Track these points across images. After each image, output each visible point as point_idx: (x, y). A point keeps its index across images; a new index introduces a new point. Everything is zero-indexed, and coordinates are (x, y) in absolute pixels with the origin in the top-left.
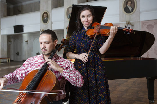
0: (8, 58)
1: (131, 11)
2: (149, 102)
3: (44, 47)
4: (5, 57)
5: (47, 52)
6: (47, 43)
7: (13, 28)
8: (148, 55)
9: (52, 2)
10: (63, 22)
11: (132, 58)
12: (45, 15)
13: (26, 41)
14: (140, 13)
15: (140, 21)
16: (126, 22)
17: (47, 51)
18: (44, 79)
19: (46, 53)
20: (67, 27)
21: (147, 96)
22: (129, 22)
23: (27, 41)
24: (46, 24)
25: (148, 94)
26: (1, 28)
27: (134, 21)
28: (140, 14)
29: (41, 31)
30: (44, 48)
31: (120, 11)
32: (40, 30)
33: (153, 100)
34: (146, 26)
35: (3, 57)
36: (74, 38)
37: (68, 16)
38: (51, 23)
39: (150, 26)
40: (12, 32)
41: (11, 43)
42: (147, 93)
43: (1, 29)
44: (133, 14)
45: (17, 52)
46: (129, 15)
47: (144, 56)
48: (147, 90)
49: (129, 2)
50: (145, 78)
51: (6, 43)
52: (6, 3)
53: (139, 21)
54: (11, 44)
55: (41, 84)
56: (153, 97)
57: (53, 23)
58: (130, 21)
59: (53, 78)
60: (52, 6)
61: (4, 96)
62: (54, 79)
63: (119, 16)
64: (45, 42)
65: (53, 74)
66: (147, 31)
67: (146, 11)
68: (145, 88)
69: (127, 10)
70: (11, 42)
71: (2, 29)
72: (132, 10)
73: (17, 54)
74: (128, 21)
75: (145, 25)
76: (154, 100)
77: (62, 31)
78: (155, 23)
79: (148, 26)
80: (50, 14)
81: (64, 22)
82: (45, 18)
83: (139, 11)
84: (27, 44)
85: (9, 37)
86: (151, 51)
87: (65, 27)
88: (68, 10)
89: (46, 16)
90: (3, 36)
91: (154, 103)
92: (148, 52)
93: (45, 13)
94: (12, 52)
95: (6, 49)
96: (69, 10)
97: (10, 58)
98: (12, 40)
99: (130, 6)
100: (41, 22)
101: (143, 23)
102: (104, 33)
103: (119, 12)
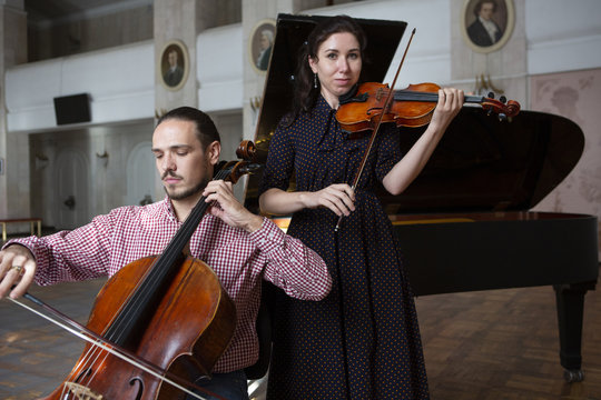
0: (35, 219)
1: (493, 39)
2: (566, 375)
3: (173, 167)
4: (21, 217)
5: (182, 186)
6: (180, 151)
7: (52, 107)
8: (558, 202)
9: (197, 5)
10: (241, 81)
11: (500, 215)
12: (173, 56)
13: (102, 153)
14: (527, 44)
15: (527, 76)
16: (474, 80)
17: (182, 182)
18: (178, 290)
19: (180, 190)
20: (254, 101)
21: (558, 354)
22: (486, 79)
23: (106, 156)
24: (175, 88)
25: (559, 348)
26: (9, 108)
27: (504, 77)
28: (527, 49)
29: (157, 116)
30: (171, 171)
31: (453, 39)
32: (152, 114)
33: (579, 368)
34: (550, 95)
35: (16, 217)
36: (288, 136)
37: (260, 59)
38: (193, 85)
39: (565, 94)
40: (48, 120)
41: (45, 163)
42: (557, 345)
43: (7, 111)
44: (501, 48)
45: (67, 198)
46: (487, 54)
47: (546, 205)
48: (556, 333)
49: (488, 6)
50: (550, 288)
51: (25, 165)
52: (26, 13)
53: (523, 74)
54: (44, 168)
55: (166, 310)
56: (581, 359)
57: (203, 85)
58: (489, 76)
59: (208, 287)
60: (197, 23)
61: (25, 360)
62: (213, 290)
63: (448, 56)
64: (174, 149)
65: (207, 271)
66: (555, 111)
67: (550, 38)
68: (550, 326)
69: (477, 35)
70: (46, 159)
71: (11, 110)
72: (499, 35)
73: (66, 203)
74: (482, 77)
75: (547, 90)
76: (583, 368)
77: (235, 117)
78: (586, 84)
79: (556, 93)
80: (191, 51)
81: (245, 82)
82: (174, 68)
83: (525, 38)
84: (106, 165)
85: (37, 140)
86: (569, 187)
87: (249, 102)
88: (257, 38)
89: (176, 58)
90: (13, 137)
91: (583, 379)
92: (558, 193)
93: (172, 48)
94: (50, 195)
95: (25, 187)
96: (262, 36)
97: (41, 220)
98: (49, 152)
99: (491, 19)
100: (156, 82)
101: (540, 84)
102: (411, 113)
103: (447, 44)
